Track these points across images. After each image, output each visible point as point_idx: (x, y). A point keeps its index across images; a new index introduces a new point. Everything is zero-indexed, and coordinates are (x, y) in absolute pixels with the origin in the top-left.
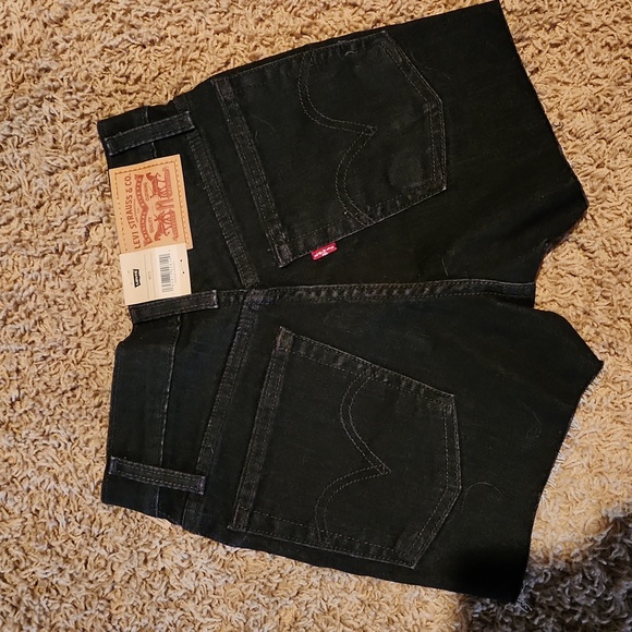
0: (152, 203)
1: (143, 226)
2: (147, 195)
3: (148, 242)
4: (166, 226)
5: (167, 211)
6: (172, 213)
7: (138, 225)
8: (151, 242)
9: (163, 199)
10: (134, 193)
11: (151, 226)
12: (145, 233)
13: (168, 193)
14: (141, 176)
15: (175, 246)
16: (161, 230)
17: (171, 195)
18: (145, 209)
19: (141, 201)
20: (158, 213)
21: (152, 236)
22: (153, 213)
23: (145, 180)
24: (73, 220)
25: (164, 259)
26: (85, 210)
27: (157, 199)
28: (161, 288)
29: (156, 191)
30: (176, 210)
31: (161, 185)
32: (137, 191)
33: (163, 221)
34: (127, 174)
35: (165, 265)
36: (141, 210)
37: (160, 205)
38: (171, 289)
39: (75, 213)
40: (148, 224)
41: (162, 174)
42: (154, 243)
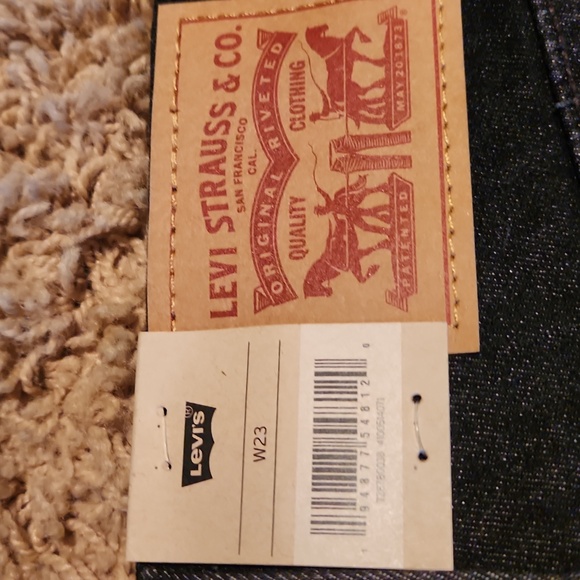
0: (313, 141)
1: (263, 226)
2: (297, 107)
3: (273, 297)
4: (365, 240)
5: (377, 177)
6: (399, 188)
7: (243, 221)
8: (286, 296)
9: (366, 129)
10: (243, 98)
11: (298, 231)
12: (265, 256)
13: (393, 108)
14: (285, 39)
15: (396, 328)
16: (342, 254)
17: (405, 115)
18: (283, 161)
19: (269, 127)
20: (334, 183)
21: (296, 273)
22: (313, 180)
23: (300, 50)
24: (28, 221)
25: (336, 381)
26: (79, 184)
27: (338, 126)
28: (304, 512)
29: (342, 93)
30: (422, 177)
31: (365, 75)
32: (260, 89)
33: (356, 216)
34: (228, 27)
35: (337, 409)
36: (263, 162)
37: (348, 153)
38: (355, 528)
39: (40, 195)
40: (284, 223)
41: (378, 35)
42: (301, 304)
